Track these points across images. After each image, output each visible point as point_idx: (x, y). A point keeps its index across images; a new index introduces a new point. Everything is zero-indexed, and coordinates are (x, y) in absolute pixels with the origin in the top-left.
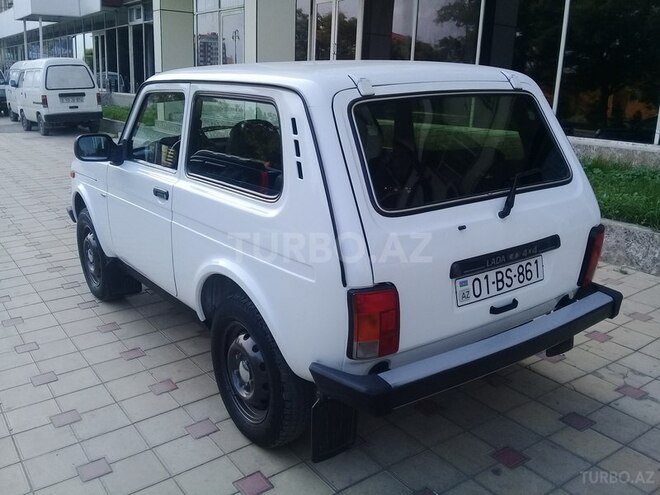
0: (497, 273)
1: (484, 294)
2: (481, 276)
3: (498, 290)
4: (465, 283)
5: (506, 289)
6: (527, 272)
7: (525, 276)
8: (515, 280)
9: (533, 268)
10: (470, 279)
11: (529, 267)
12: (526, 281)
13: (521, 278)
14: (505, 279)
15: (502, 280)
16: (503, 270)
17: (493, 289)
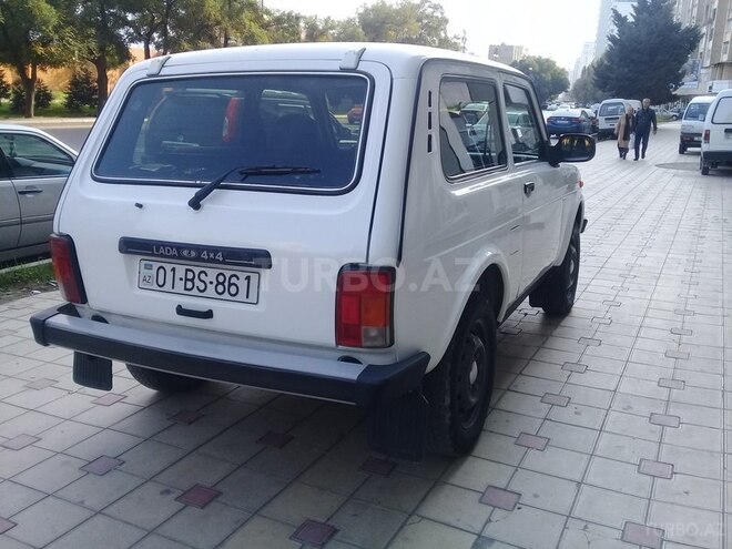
0: (187, 270)
1: (168, 287)
2: (169, 267)
3: (186, 289)
4: (150, 267)
5: (195, 291)
6: (230, 285)
7: (226, 288)
8: (211, 288)
9: (242, 284)
10: (156, 265)
11: (234, 280)
12: (226, 295)
13: (220, 289)
14: (196, 280)
15: (192, 280)
16: (197, 270)
17: (180, 286)
